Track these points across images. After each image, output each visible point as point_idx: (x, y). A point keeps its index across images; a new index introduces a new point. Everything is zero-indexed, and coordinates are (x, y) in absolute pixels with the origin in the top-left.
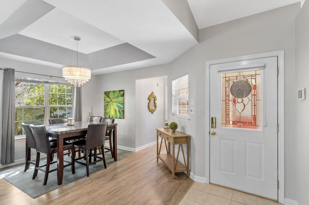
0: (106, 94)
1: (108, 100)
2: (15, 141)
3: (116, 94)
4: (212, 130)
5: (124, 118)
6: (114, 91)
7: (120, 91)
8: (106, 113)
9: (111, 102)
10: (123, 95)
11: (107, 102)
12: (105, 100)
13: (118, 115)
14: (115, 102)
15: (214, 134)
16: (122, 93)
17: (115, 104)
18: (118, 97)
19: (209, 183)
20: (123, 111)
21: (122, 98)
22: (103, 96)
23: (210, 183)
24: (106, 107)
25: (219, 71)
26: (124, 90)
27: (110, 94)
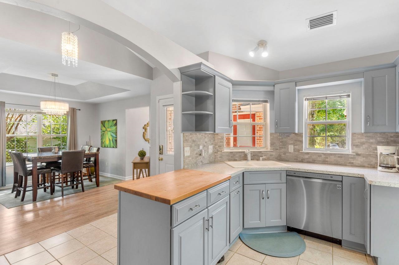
0: (102, 124)
1: (104, 129)
2: (6, 167)
3: (111, 123)
5: (116, 147)
6: (109, 120)
7: (113, 120)
8: (102, 143)
9: (106, 132)
10: (116, 124)
11: (103, 131)
12: (101, 130)
13: (112, 145)
14: (110, 131)
15: (161, 160)
16: (115, 122)
17: (109, 133)
18: (111, 126)
20: (116, 140)
21: (115, 127)
22: (100, 125)
24: (102, 136)
25: (163, 106)
26: (116, 120)
27: (106, 123)
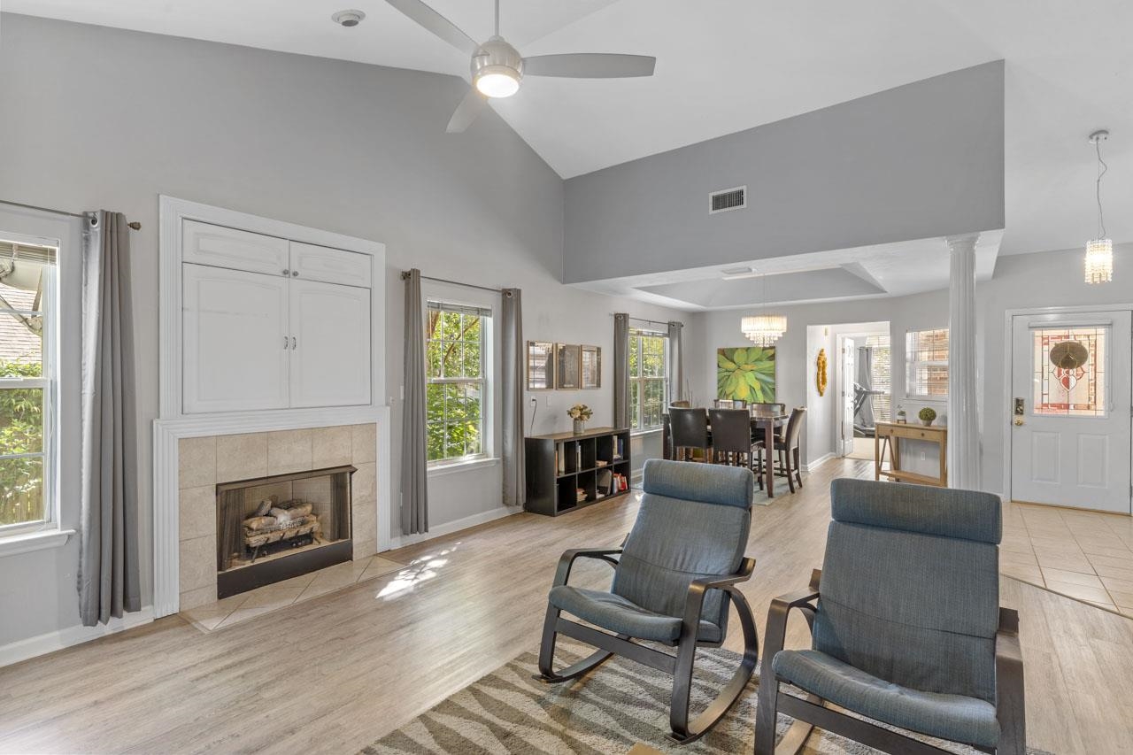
0: (724, 355)
1: (731, 366)
3: (755, 356)
4: (1017, 418)
5: (775, 403)
6: (748, 348)
7: (763, 349)
8: (723, 395)
9: (738, 372)
10: (772, 358)
11: (727, 371)
12: (719, 366)
13: (759, 398)
14: (752, 370)
15: (1019, 424)
16: (772, 352)
17: (751, 374)
18: (757, 360)
19: (1009, 501)
20: (774, 389)
21: (772, 363)
22: (715, 357)
23: (1012, 501)
24: (723, 382)
26: (774, 349)
27: (736, 353)
